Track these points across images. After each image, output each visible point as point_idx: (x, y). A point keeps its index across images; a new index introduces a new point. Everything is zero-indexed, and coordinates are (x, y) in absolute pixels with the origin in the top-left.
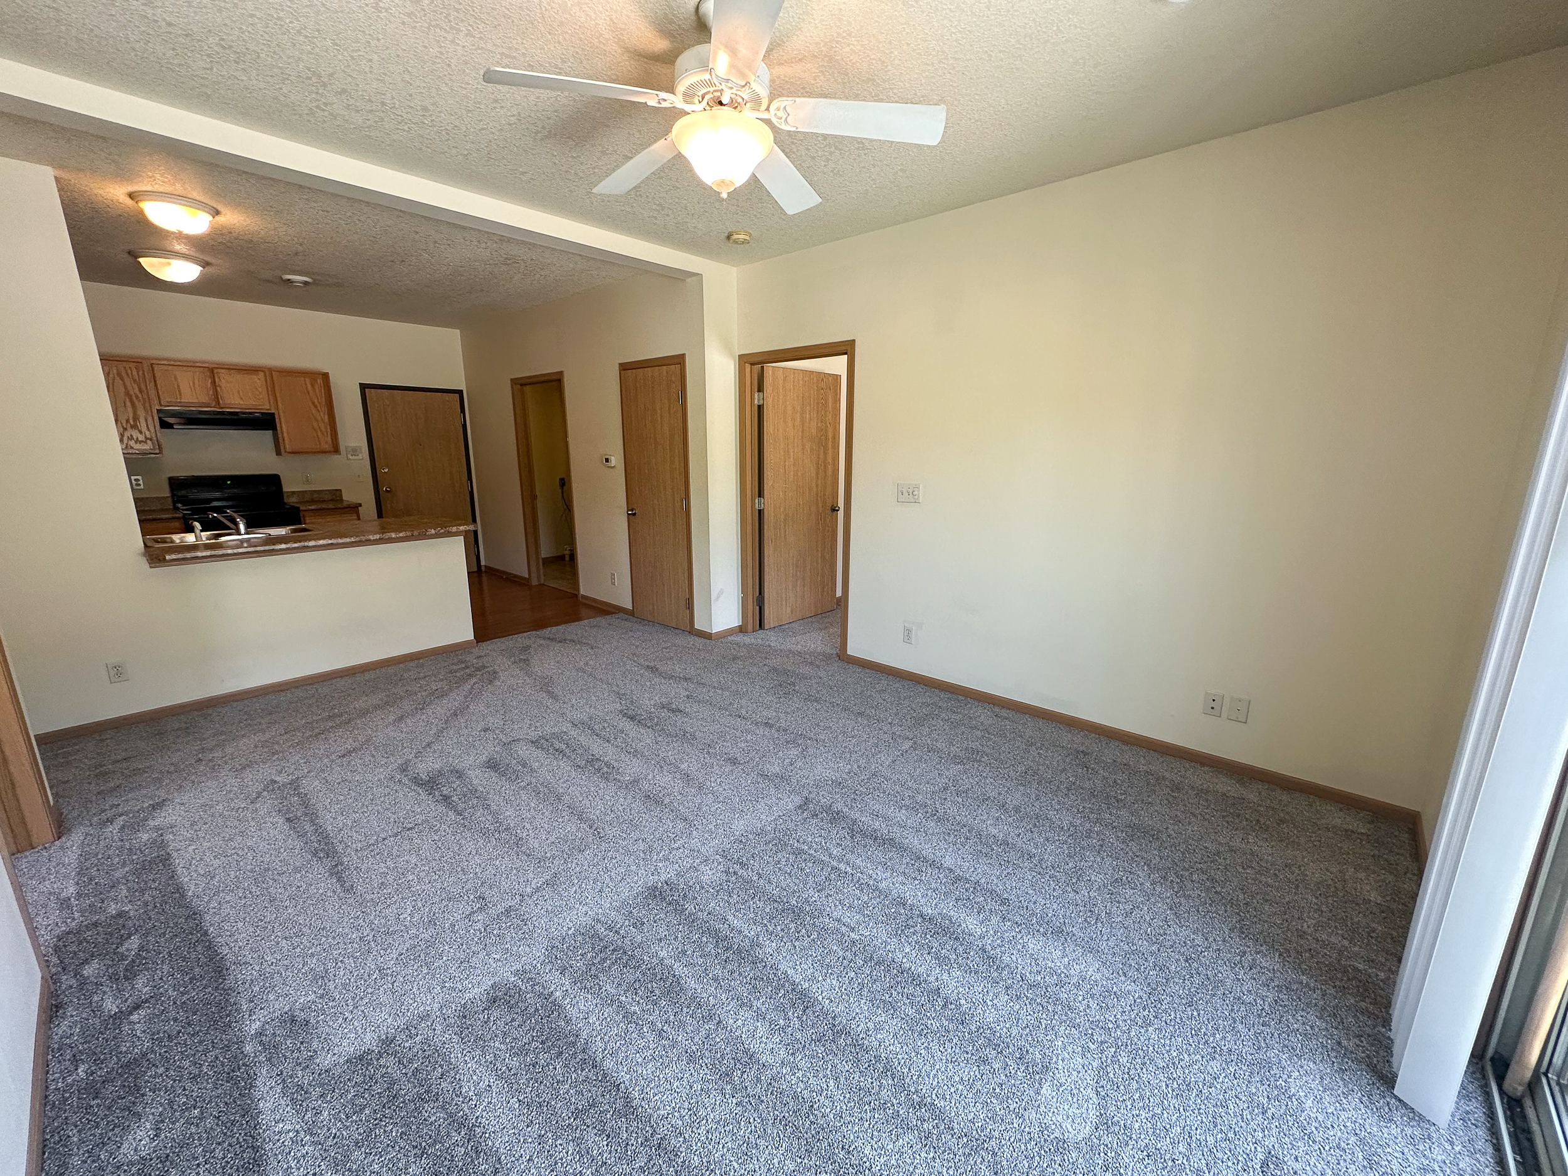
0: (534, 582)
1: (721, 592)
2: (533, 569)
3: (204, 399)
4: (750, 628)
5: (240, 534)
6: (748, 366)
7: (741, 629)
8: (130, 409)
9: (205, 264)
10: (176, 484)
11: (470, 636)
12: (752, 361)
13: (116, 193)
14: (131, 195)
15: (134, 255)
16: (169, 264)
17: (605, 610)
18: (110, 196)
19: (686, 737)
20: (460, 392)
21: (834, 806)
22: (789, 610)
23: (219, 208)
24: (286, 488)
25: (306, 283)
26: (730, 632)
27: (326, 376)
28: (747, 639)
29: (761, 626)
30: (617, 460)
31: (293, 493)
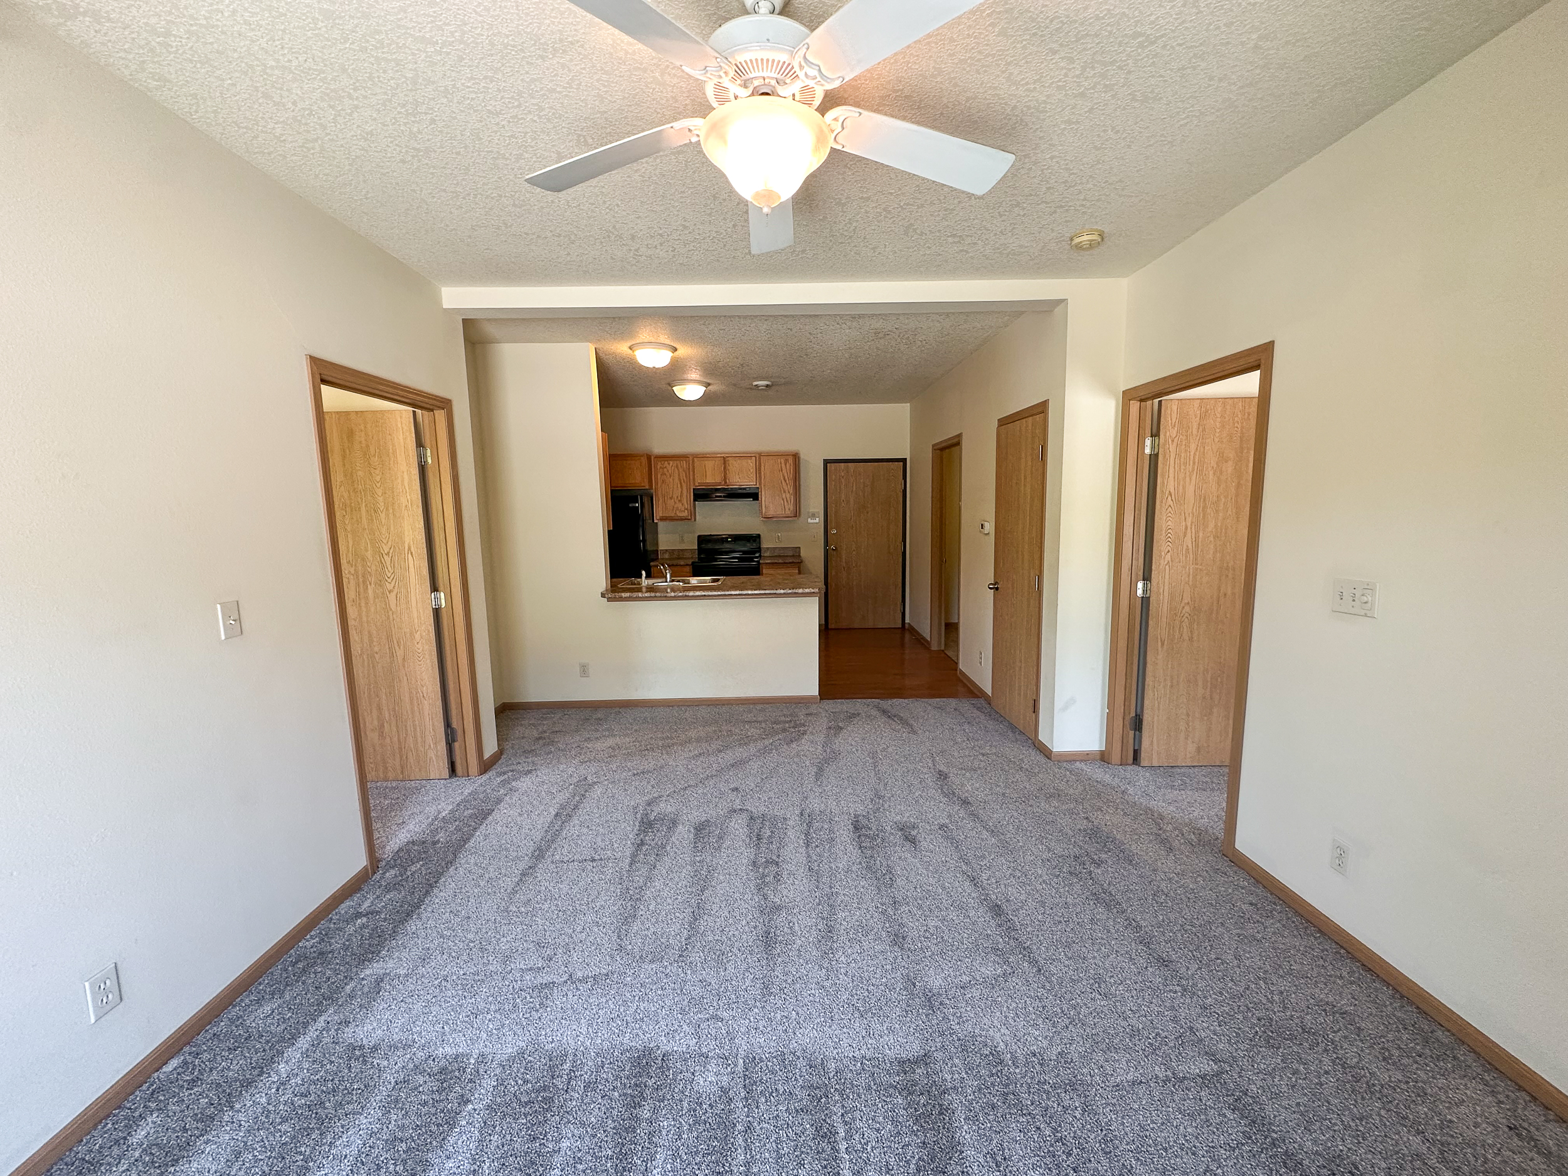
0: (934, 647)
1: (1072, 701)
2: (935, 633)
3: (718, 480)
4: (1116, 757)
5: (666, 582)
6: (1135, 406)
7: (1103, 757)
8: (680, 489)
9: (707, 385)
10: (702, 540)
11: (815, 691)
12: (1142, 393)
13: (621, 348)
14: (630, 348)
15: (671, 385)
16: (685, 389)
17: (972, 691)
18: (619, 351)
19: (885, 879)
20: (904, 461)
21: (952, 1097)
22: (1191, 748)
23: (677, 347)
24: (765, 545)
25: (767, 386)
26: (1085, 757)
27: (796, 457)
28: (1099, 773)
29: (1136, 759)
30: (990, 527)
31: (768, 548)
